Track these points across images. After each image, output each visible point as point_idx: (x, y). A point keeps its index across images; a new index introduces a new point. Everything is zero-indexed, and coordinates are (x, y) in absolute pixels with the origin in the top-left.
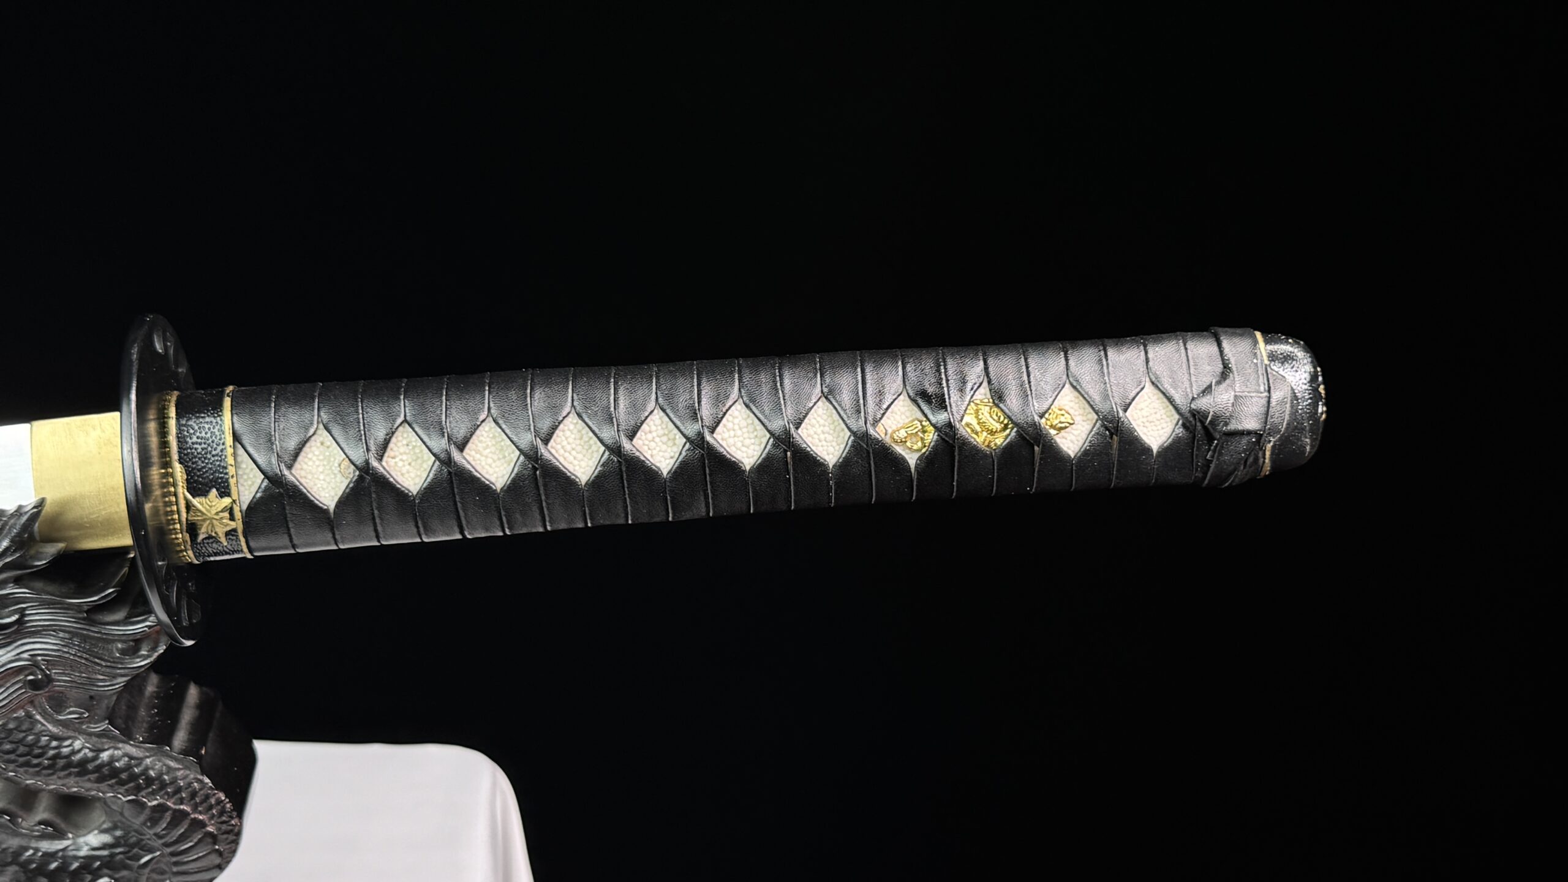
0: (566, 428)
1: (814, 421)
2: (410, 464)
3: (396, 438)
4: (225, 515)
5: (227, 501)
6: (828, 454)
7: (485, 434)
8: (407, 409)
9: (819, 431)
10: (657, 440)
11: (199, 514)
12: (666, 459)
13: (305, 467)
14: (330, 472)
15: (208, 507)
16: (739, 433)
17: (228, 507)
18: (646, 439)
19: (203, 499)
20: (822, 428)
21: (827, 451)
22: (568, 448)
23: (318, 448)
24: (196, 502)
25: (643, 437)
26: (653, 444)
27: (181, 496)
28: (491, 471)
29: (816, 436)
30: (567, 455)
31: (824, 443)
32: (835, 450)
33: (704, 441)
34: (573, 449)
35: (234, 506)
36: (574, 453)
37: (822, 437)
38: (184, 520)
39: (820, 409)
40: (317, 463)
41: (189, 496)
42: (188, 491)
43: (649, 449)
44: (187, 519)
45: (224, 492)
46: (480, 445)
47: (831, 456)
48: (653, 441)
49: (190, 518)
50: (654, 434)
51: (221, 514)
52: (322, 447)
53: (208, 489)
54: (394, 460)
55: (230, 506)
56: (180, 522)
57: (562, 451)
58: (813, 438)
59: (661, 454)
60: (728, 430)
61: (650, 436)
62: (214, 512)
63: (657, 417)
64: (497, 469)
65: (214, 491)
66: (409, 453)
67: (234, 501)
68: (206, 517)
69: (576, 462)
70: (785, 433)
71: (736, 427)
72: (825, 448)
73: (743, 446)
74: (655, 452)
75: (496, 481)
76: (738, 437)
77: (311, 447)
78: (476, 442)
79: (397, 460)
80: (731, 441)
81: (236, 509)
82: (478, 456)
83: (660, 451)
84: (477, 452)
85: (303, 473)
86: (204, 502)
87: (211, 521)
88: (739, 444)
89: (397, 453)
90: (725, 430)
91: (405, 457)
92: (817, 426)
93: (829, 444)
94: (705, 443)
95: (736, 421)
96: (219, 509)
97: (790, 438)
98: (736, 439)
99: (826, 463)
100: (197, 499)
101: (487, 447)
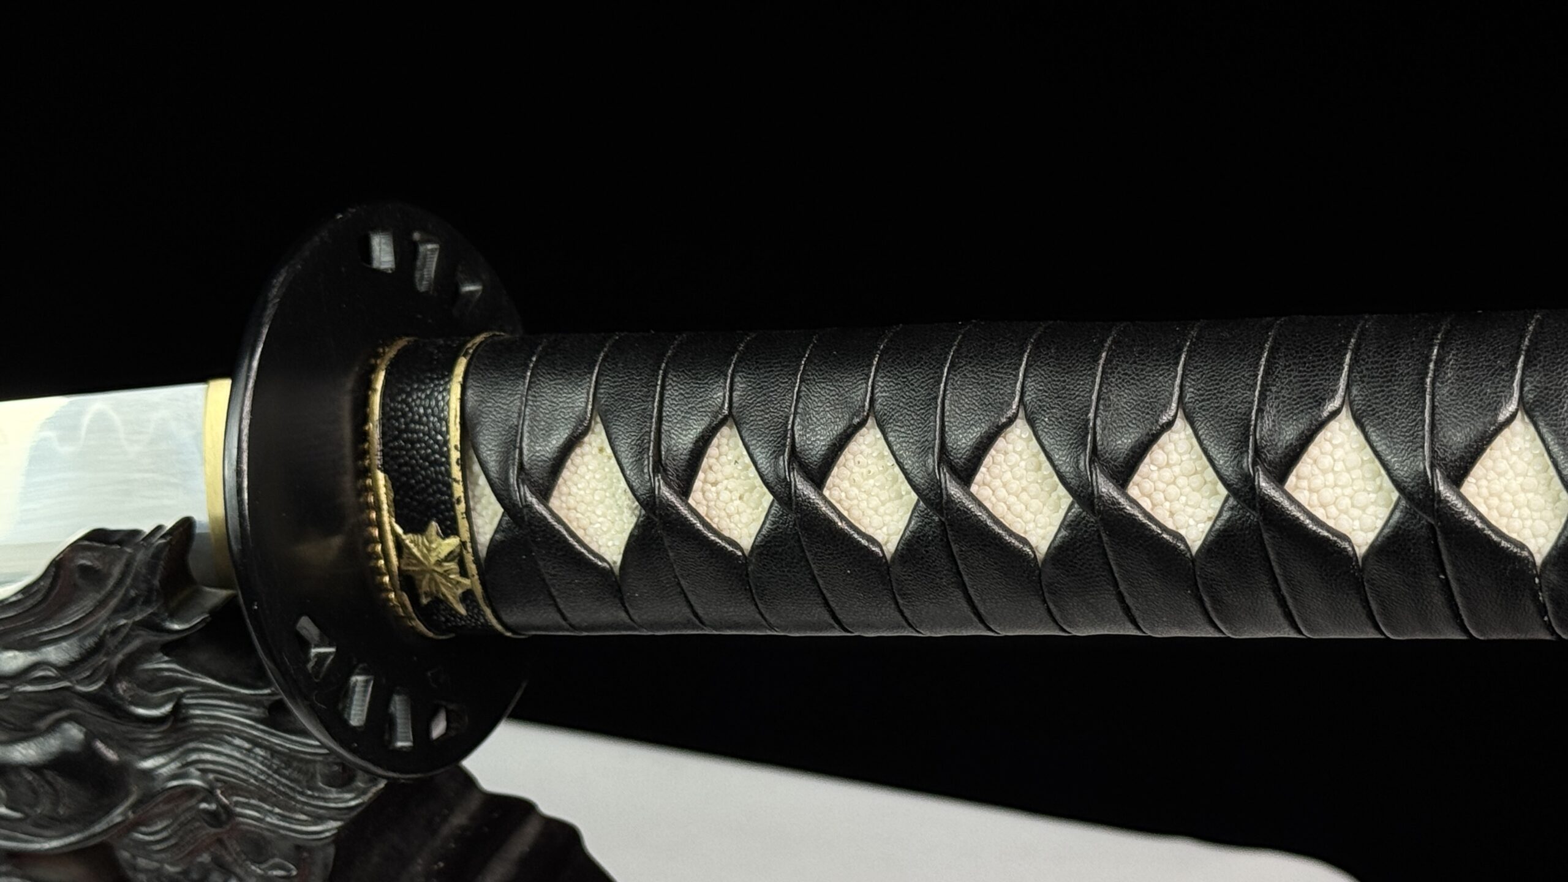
0: (1010, 447)
1: (1503, 465)
2: (741, 498)
3: (718, 447)
4: (453, 567)
5: (452, 542)
6: (1535, 536)
7: (868, 451)
8: (735, 394)
9: (1515, 485)
10: (1182, 481)
11: (414, 561)
12: (1197, 523)
13: (574, 490)
14: (612, 502)
15: (425, 551)
16: (1345, 478)
17: (455, 554)
18: (1160, 479)
19: (419, 538)
20: (1520, 479)
21: (1531, 528)
22: (1015, 486)
23: (594, 456)
24: (408, 539)
25: (1155, 476)
26: (1173, 490)
27: (388, 528)
28: (877, 520)
29: (1507, 496)
30: (1012, 499)
31: (1526, 512)
32: (1550, 529)
33: (1255, 493)
34: (1024, 489)
35: (465, 552)
36: (1024, 496)
37: (1522, 498)
38: (395, 569)
39: (1518, 439)
40: (593, 484)
41: (399, 530)
42: (397, 522)
43: (1166, 499)
44: (399, 568)
45: (449, 529)
46: (856, 469)
47: (1541, 541)
48: (1174, 483)
49: (404, 568)
50: (1177, 469)
51: (446, 564)
52: (599, 455)
53: (426, 519)
54: (714, 489)
55: (458, 550)
56: (389, 572)
57: (1002, 493)
58: (1500, 500)
59: (1190, 510)
60: (1324, 472)
61: (1167, 474)
62: (433, 560)
63: (1183, 435)
64: (887, 518)
65: (434, 526)
66: (739, 478)
67: (463, 544)
68: (424, 568)
69: (1029, 516)
70: (1424, 489)
71: (1339, 466)
72: (1529, 523)
73: (1353, 506)
74: (1177, 506)
75: (886, 544)
76: (1343, 487)
77: (583, 455)
78: (851, 464)
79: (719, 487)
80: (1328, 495)
81: (469, 558)
82: (854, 491)
83: (1186, 504)
84: (853, 482)
85: (572, 502)
86: (420, 541)
87: (431, 575)
88: (1346, 502)
89: (720, 477)
90: (1317, 471)
91: (731, 484)
92: (1511, 473)
93: (1536, 515)
94: (1258, 500)
95: (1339, 453)
96: (443, 555)
97: (1433, 500)
98: (1338, 490)
99: (1525, 554)
100: (410, 535)
101: (870, 475)
